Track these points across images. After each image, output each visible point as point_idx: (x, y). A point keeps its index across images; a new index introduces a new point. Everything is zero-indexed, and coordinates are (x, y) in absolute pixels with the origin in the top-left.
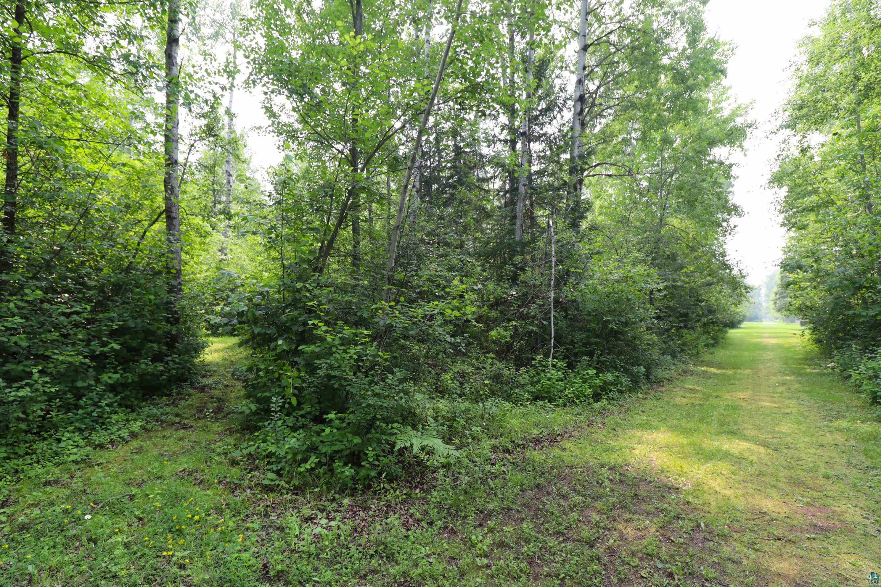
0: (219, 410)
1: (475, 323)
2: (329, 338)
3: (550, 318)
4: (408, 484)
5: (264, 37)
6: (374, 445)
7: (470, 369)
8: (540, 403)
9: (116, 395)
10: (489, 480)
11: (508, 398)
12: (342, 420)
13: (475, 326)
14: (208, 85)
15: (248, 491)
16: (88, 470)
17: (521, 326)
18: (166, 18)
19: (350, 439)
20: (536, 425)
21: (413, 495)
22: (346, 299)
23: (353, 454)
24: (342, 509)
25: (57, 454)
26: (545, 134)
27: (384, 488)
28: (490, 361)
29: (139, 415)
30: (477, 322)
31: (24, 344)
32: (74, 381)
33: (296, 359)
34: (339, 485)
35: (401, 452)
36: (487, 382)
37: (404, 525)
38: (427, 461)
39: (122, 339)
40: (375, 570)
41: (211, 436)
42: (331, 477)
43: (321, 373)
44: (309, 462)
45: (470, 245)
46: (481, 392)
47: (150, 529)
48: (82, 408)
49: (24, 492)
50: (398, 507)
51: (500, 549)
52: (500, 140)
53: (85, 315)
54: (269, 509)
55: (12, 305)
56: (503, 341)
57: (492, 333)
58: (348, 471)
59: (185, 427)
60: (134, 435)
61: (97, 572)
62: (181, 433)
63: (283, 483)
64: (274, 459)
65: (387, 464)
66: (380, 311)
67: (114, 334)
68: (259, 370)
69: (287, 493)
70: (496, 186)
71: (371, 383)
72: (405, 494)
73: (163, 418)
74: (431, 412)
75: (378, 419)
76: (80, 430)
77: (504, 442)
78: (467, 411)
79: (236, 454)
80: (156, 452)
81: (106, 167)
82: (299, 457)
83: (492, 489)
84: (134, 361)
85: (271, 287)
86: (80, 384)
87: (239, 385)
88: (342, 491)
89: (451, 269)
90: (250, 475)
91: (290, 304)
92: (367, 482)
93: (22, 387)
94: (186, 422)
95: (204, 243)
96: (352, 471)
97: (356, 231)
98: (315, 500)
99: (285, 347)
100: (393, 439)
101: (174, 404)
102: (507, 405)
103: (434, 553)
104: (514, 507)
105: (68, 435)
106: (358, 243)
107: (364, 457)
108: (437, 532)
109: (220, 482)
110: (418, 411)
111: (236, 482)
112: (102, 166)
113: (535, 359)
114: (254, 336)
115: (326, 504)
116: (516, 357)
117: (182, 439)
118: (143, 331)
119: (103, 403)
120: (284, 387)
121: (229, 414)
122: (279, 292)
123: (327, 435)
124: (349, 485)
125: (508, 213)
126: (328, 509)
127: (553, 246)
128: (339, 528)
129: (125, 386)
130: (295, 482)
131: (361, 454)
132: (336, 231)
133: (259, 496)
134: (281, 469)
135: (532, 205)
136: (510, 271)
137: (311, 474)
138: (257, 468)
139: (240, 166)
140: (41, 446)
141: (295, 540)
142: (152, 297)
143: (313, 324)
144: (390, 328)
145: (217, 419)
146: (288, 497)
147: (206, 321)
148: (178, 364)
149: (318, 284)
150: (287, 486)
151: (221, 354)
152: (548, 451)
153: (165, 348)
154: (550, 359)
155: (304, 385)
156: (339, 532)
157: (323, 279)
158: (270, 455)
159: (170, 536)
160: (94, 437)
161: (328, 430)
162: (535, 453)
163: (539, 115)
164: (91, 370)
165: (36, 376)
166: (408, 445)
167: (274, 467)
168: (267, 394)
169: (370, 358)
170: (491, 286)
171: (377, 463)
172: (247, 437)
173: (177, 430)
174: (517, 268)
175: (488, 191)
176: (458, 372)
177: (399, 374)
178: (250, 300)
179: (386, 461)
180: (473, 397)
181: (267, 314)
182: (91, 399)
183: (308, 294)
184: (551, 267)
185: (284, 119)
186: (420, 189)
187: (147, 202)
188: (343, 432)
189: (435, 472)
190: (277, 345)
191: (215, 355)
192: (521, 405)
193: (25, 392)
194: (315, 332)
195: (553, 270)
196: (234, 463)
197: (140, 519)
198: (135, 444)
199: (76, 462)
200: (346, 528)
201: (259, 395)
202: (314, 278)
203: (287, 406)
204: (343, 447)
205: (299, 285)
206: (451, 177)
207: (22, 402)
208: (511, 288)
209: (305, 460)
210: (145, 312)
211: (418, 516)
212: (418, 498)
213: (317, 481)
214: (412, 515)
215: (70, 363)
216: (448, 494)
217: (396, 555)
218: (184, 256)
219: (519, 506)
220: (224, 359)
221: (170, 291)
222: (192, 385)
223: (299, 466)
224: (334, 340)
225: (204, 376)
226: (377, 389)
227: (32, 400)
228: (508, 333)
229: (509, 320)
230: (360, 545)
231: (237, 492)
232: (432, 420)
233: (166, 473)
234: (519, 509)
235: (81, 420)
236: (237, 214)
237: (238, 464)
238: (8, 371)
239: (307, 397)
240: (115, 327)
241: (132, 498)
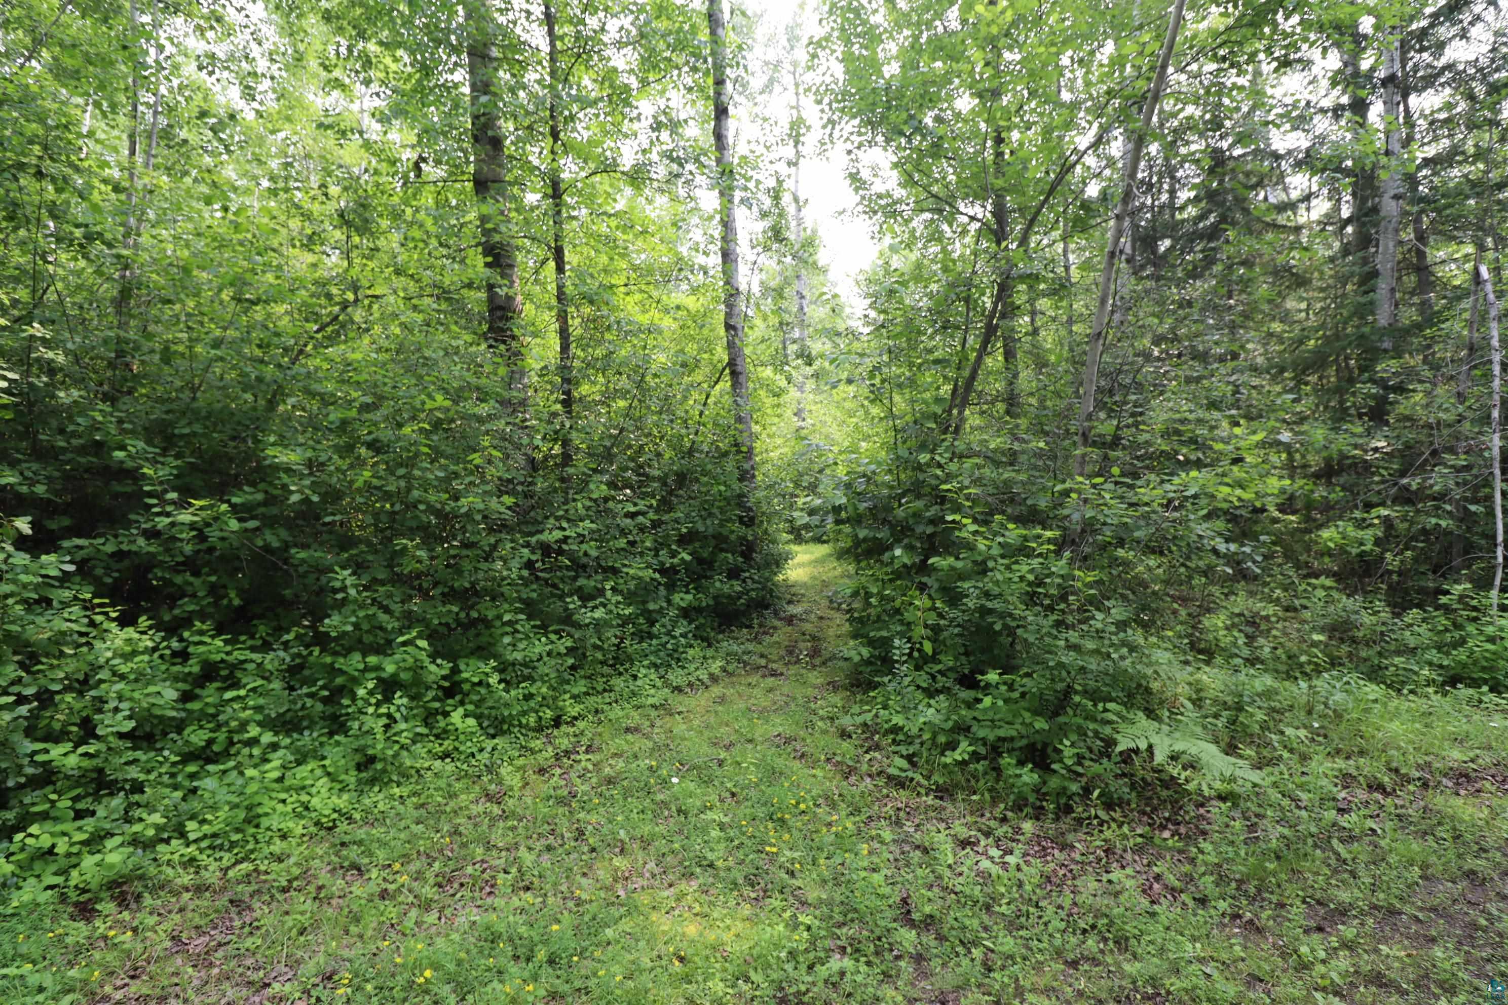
0: (815, 652)
1: (1276, 514)
2: (982, 545)
3: (1490, 498)
4: (1145, 819)
5: (842, 61)
6: (1074, 737)
7: (1270, 610)
8: (1464, 692)
9: (690, 623)
10: (1335, 842)
11: (1374, 674)
12: (1011, 687)
13: (1275, 521)
14: (769, 166)
15: (868, 780)
16: (668, 718)
17: (1404, 519)
18: (710, 81)
19: (1028, 721)
20: (1458, 740)
21: (1157, 841)
22: (1006, 476)
23: (1031, 747)
24: (1021, 838)
25: (634, 694)
26: (1450, 67)
27: (1096, 817)
28: (1321, 593)
29: (717, 651)
30: (1281, 511)
31: (594, 553)
32: (644, 602)
33: (925, 579)
34: (1012, 797)
35: (1128, 756)
36: (1316, 637)
37: (1144, 891)
38: (1187, 781)
39: (690, 547)
40: (1094, 959)
41: (810, 692)
42: (997, 780)
43: (971, 603)
44: (959, 750)
45: (1255, 351)
46: (1303, 659)
47: (748, 811)
48: (657, 637)
49: (606, 736)
50: (1129, 856)
51: (1374, 989)
52: (1323, 111)
53: (651, 515)
54: (902, 814)
55: (580, 505)
56: (1354, 551)
57: (1326, 534)
58: (1028, 776)
59: (774, 674)
60: (714, 678)
61: (692, 855)
62: (771, 680)
63: (918, 777)
64: (901, 737)
65: (1099, 776)
66: (1073, 495)
67: (683, 540)
68: (868, 595)
69: (927, 795)
70: (1315, 215)
71: (1058, 624)
72: (1141, 836)
73: (745, 658)
74: (1183, 689)
75: (1076, 692)
76: (656, 666)
77: (1368, 767)
78: (1268, 694)
79: (846, 721)
80: (742, 706)
81: (657, 316)
82: (942, 739)
83: (1345, 862)
84: (706, 577)
85: (879, 464)
86: (652, 606)
87: (839, 618)
88: (1018, 807)
89: (1213, 405)
90: (868, 757)
91: (909, 490)
92: (1063, 801)
93: (596, 607)
94: (775, 666)
95: (778, 406)
96: (1036, 776)
97: (1009, 355)
98: (972, 813)
99: (906, 560)
100: (1107, 730)
101: (756, 639)
102: (1373, 691)
103: (1212, 958)
104: (1407, 909)
105: (643, 671)
106: (1016, 376)
107: (1054, 756)
108: (1216, 920)
109: (828, 760)
110: (1155, 686)
111: (851, 763)
112: (655, 315)
113: (1447, 593)
114: (857, 542)
115: (992, 823)
116: (1390, 587)
117: (770, 690)
118: (714, 537)
119: (678, 632)
120: (909, 624)
121: (830, 659)
122: (890, 471)
123: (985, 710)
124: (1031, 800)
125: (1356, 269)
126: (997, 833)
127: (1494, 325)
128: (1019, 869)
129: (699, 610)
130: (937, 778)
131: (1050, 750)
132: (979, 359)
133: (885, 791)
134: (914, 755)
135: (1421, 237)
136: (1369, 396)
137: (963, 771)
138: (877, 747)
139: (816, 280)
140: (618, 683)
141: (947, 873)
142: (722, 488)
143: (953, 521)
144: (1090, 527)
145: (814, 667)
146: (930, 800)
147: (787, 521)
148: (759, 582)
149: (953, 453)
150: (926, 783)
151: (808, 570)
152: (1495, 802)
153: (740, 559)
154: (1494, 593)
155: (942, 622)
156: (1019, 875)
157: (960, 445)
158: (896, 730)
159: (770, 825)
160: (670, 676)
161: (987, 701)
162: (1459, 802)
163: (1432, 25)
164: (662, 588)
165: (609, 594)
166: (1143, 746)
167: (903, 749)
168: (885, 634)
169: (1059, 580)
170: (1319, 433)
171: (1080, 769)
172: (859, 697)
173: (764, 676)
174: (1386, 388)
175: (1298, 229)
176: (1241, 615)
177: (1118, 612)
178: (848, 486)
179: (1096, 768)
180: (1283, 668)
181: (875, 507)
182: (663, 626)
183: (939, 472)
184: (1488, 377)
185: (878, 187)
186: (1133, 256)
187: (705, 356)
188: (1014, 707)
189: (1202, 805)
190: (893, 558)
191: (800, 571)
192: (1411, 692)
193: (599, 613)
194: (957, 533)
195: (1497, 382)
196: (844, 734)
197: (733, 795)
198: (716, 690)
199: (653, 706)
200: (1032, 872)
201: (872, 634)
202: (946, 444)
203: (916, 654)
204: (1014, 733)
205: (924, 458)
206: (1202, 217)
207: (598, 625)
208: (1369, 433)
209: (952, 746)
210: (715, 510)
211: (1172, 880)
212: (1169, 849)
213: (973, 782)
214: (1158, 877)
215: (640, 578)
216: (1237, 854)
217: (1133, 942)
218: (756, 428)
219: (1421, 909)
220: (814, 578)
221: (741, 479)
222: (776, 613)
223: (942, 754)
224: (990, 548)
225: (790, 602)
226: (1073, 636)
227: (607, 624)
228: (1368, 535)
229: (1368, 506)
230: (1060, 907)
231: (853, 779)
232: (1189, 705)
233: (757, 736)
234: (1420, 915)
235: (656, 653)
236: (822, 356)
237: (850, 737)
238: (580, 588)
239: (948, 642)
240: (684, 530)
241: (721, 763)
